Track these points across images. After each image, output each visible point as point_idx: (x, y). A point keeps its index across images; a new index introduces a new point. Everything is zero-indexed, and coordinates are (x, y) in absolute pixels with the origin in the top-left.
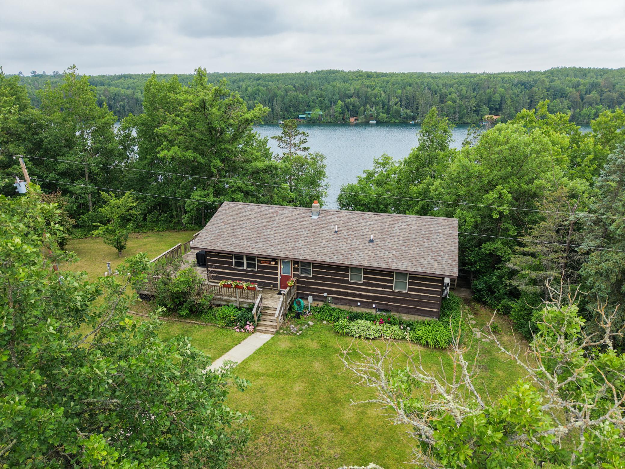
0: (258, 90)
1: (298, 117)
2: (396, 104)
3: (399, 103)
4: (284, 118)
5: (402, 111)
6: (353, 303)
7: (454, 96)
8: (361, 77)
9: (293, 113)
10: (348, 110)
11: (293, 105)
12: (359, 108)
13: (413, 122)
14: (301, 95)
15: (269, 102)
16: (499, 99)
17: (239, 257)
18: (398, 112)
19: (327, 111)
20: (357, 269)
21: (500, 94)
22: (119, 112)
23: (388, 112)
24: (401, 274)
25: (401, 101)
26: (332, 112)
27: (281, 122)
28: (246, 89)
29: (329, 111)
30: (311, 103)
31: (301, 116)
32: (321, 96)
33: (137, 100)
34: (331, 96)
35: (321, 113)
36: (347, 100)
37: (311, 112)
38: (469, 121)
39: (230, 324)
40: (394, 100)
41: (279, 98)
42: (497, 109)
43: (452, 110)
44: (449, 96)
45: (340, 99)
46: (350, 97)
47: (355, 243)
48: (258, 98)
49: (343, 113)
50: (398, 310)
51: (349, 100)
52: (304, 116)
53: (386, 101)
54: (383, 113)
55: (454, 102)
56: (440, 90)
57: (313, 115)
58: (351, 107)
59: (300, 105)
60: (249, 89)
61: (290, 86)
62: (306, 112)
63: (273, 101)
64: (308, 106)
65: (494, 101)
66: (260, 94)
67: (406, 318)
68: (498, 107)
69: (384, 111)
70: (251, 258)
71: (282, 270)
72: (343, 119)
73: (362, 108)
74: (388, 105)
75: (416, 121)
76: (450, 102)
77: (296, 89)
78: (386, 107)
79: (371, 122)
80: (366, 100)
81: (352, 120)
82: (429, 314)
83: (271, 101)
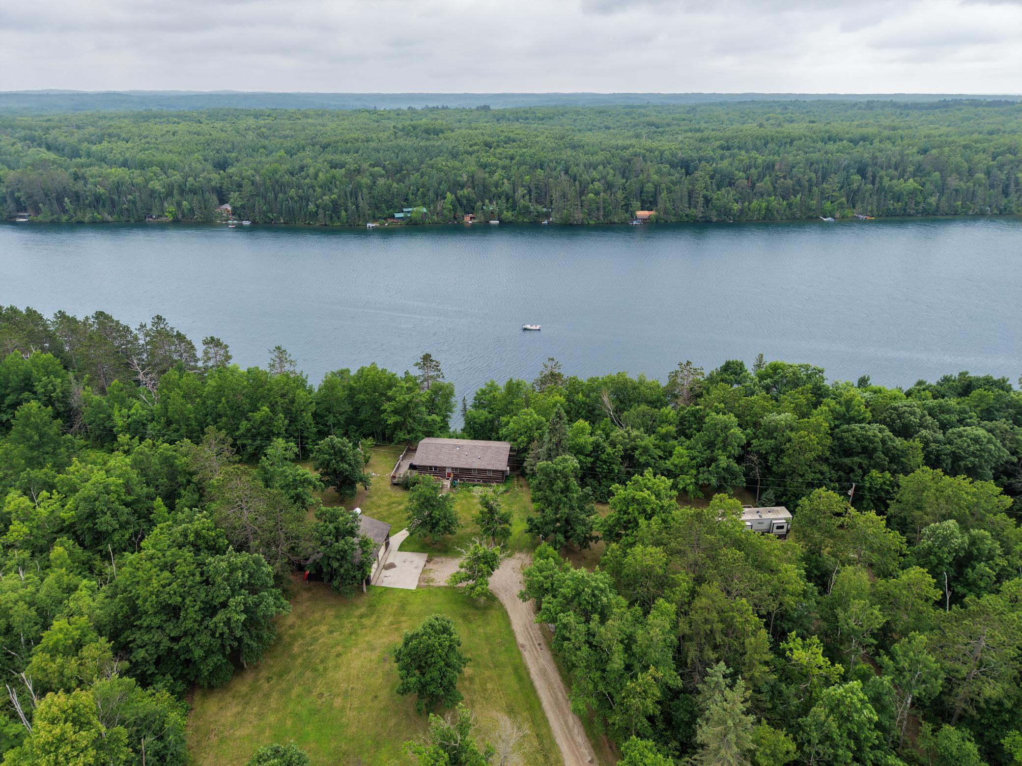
0: (334, 177)
1: (393, 217)
2: (524, 196)
3: (527, 197)
4: (375, 219)
5: (532, 208)
7: (597, 185)
9: (386, 211)
10: (461, 205)
11: (385, 200)
12: (475, 203)
13: (546, 222)
14: (395, 185)
15: (351, 194)
16: (653, 190)
18: (526, 208)
19: (432, 208)
21: (653, 183)
23: (513, 207)
25: (530, 192)
26: (439, 208)
27: (371, 225)
28: (317, 175)
29: (435, 208)
30: (411, 197)
31: (397, 215)
32: (423, 186)
34: (436, 185)
35: (425, 210)
36: (460, 193)
37: (410, 209)
40: (521, 191)
41: (365, 191)
42: (651, 202)
43: (594, 206)
44: (591, 186)
45: (449, 190)
46: (462, 187)
48: (336, 190)
49: (455, 209)
51: (461, 192)
52: (401, 215)
53: (511, 192)
54: (507, 209)
55: (597, 194)
56: (581, 175)
57: (414, 215)
58: (465, 202)
59: (396, 200)
60: (321, 174)
61: (377, 169)
62: (405, 210)
63: (356, 193)
64: (406, 200)
65: (647, 192)
66: (338, 182)
68: (652, 199)
69: (509, 206)
72: (455, 218)
73: (479, 204)
74: (513, 197)
75: (551, 219)
76: (591, 195)
77: (388, 174)
78: (511, 200)
79: (492, 222)
80: (485, 192)
81: (468, 220)
83: (354, 194)
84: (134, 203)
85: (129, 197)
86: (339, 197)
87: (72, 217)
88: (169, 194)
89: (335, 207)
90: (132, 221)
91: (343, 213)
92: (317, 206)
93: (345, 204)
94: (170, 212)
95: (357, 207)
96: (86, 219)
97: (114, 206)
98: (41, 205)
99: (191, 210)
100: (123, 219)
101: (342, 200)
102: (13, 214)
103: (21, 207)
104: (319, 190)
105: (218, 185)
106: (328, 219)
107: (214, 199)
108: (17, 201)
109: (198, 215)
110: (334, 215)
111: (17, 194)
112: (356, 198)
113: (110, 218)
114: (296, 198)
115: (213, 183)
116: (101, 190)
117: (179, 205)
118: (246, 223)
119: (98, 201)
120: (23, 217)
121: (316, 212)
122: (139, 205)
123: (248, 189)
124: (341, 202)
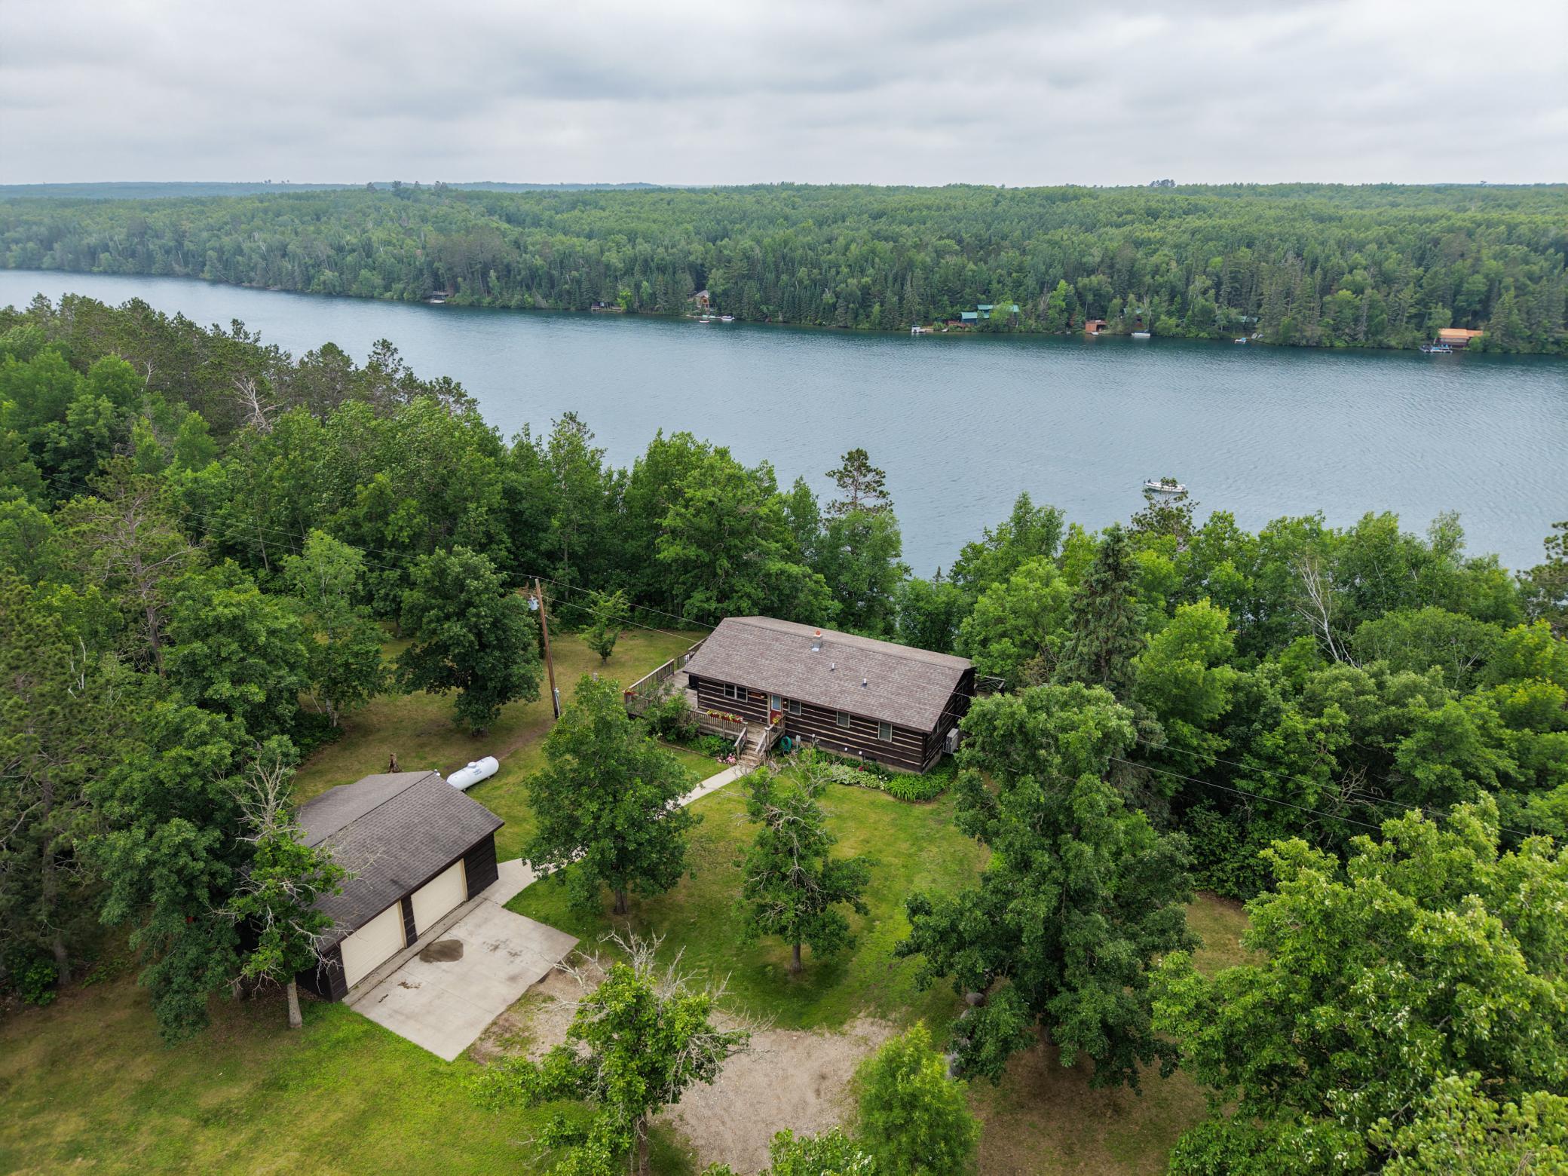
0: (873, 251)
1: (959, 319)
2: (1205, 292)
3: (1212, 292)
4: (927, 321)
5: (1218, 312)
6: (840, 748)
7: (1359, 275)
8: (1129, 217)
9: (949, 309)
10: (1083, 304)
11: (950, 290)
12: (1110, 300)
13: (1243, 340)
14: (971, 266)
15: (895, 280)
16: (1484, 288)
17: (730, 686)
18: (1207, 313)
19: (1029, 306)
20: (843, 714)
21: (1486, 276)
22: (569, 292)
23: (1181, 312)
24: (885, 724)
25: (1218, 285)
26: (1042, 307)
27: (918, 329)
28: (847, 248)
29: (1035, 306)
30: (995, 286)
31: (965, 315)
32: (1020, 269)
33: (608, 266)
34: (1043, 268)
35: (1016, 309)
36: (1083, 281)
37: (990, 307)
38: (1393, 343)
39: (713, 754)
40: (1200, 282)
41: (918, 272)
42: (1475, 314)
43: (1348, 313)
44: (1347, 277)
45: (1066, 277)
46: (1091, 272)
47: (849, 685)
48: (871, 271)
49: (1069, 309)
50: (883, 759)
51: (1086, 281)
52: (974, 315)
53: (1180, 285)
54: (1169, 314)
55: (1358, 291)
56: (1328, 258)
57: (995, 315)
58: (1090, 298)
59: (968, 290)
60: (853, 247)
61: (947, 241)
62: (980, 307)
63: (904, 279)
64: (986, 291)
65: (1470, 293)
66: (877, 260)
67: (891, 769)
68: (1478, 307)
69: (1173, 308)
70: (742, 689)
71: (772, 705)
72: (1068, 325)
73: (1117, 301)
74: (1184, 295)
75: (1254, 336)
76: (1345, 294)
77: (964, 248)
78: (1178, 299)
79: (1137, 335)
80: (1131, 281)
81: (1091, 329)
82: (912, 767)
83: (900, 279)
84: (579, 282)
85: (574, 273)
86: (874, 282)
87: (496, 299)
88: (629, 271)
89: (865, 298)
90: (573, 309)
91: (877, 308)
92: (837, 296)
93: (881, 292)
94: (623, 298)
95: (901, 299)
96: (513, 303)
97: (553, 287)
98: (460, 279)
99: (653, 296)
100: (561, 305)
101: (878, 287)
102: (428, 293)
103: (439, 285)
104: (845, 270)
105: (699, 261)
106: (850, 316)
107: (688, 281)
108: (435, 274)
109: (661, 303)
110: (861, 311)
111: (436, 264)
112: (902, 285)
113: (543, 303)
114: (806, 282)
115: (692, 258)
116: (538, 261)
117: (638, 286)
118: (726, 319)
119: (532, 280)
120: (438, 297)
121: (834, 307)
122: (585, 285)
123: (739, 266)
124: (874, 290)
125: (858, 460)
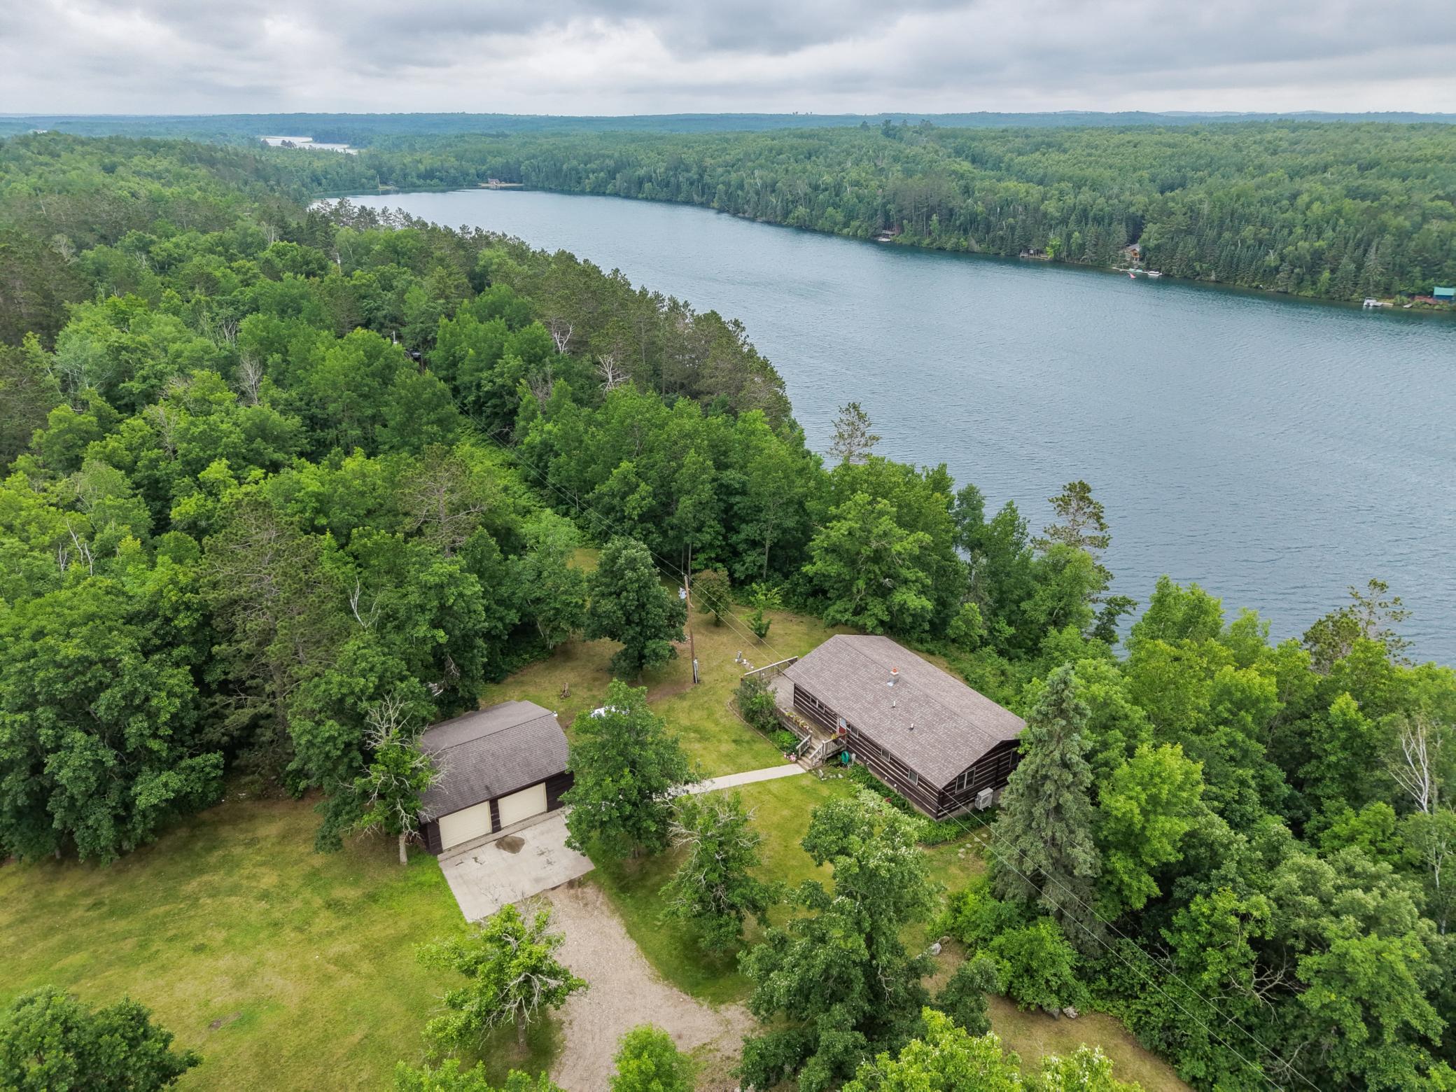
0: (1339, 212)
1: (1431, 294)
4: (1387, 292)
9: (1419, 283)
11: (1425, 260)
15: (1358, 246)
22: (1002, 238)
27: (1372, 302)
28: (1308, 206)
31: (1438, 291)
33: (1045, 215)
41: (1390, 238)
48: (1330, 234)
52: (1450, 292)
60: (1316, 206)
61: (1439, 203)
63: (1369, 245)
66: (1342, 221)
67: (916, 807)
82: (930, 812)
83: (1364, 246)
84: (1013, 229)
85: (1011, 220)
86: (1331, 246)
87: (935, 240)
88: (1064, 221)
89: (1316, 261)
90: (1003, 254)
91: (1326, 274)
92: (1282, 260)
93: (1337, 259)
94: (1053, 247)
95: (1360, 267)
96: (949, 246)
97: (988, 233)
98: (905, 222)
99: (1082, 247)
100: (993, 250)
101: (1333, 252)
102: (878, 232)
103: (888, 225)
104: (1299, 231)
105: (1140, 213)
106: (1294, 280)
107: (1121, 232)
108: (887, 215)
109: (1089, 253)
110: (1308, 277)
111: (889, 206)
112: (1366, 251)
113: (976, 248)
114: (1250, 242)
115: (1132, 210)
116: (980, 208)
117: (1069, 236)
118: (1154, 274)
119: (971, 224)
120: (886, 236)
121: (1277, 270)
122: (1019, 232)
123: (1180, 220)
124: (1329, 255)
125: (1081, 491)
